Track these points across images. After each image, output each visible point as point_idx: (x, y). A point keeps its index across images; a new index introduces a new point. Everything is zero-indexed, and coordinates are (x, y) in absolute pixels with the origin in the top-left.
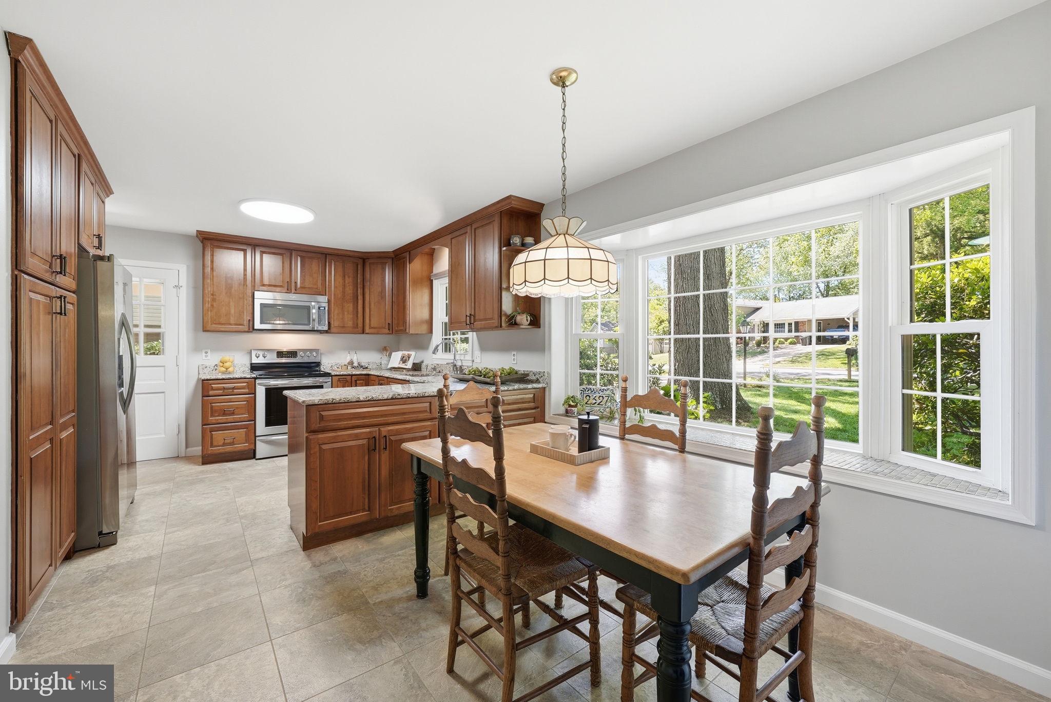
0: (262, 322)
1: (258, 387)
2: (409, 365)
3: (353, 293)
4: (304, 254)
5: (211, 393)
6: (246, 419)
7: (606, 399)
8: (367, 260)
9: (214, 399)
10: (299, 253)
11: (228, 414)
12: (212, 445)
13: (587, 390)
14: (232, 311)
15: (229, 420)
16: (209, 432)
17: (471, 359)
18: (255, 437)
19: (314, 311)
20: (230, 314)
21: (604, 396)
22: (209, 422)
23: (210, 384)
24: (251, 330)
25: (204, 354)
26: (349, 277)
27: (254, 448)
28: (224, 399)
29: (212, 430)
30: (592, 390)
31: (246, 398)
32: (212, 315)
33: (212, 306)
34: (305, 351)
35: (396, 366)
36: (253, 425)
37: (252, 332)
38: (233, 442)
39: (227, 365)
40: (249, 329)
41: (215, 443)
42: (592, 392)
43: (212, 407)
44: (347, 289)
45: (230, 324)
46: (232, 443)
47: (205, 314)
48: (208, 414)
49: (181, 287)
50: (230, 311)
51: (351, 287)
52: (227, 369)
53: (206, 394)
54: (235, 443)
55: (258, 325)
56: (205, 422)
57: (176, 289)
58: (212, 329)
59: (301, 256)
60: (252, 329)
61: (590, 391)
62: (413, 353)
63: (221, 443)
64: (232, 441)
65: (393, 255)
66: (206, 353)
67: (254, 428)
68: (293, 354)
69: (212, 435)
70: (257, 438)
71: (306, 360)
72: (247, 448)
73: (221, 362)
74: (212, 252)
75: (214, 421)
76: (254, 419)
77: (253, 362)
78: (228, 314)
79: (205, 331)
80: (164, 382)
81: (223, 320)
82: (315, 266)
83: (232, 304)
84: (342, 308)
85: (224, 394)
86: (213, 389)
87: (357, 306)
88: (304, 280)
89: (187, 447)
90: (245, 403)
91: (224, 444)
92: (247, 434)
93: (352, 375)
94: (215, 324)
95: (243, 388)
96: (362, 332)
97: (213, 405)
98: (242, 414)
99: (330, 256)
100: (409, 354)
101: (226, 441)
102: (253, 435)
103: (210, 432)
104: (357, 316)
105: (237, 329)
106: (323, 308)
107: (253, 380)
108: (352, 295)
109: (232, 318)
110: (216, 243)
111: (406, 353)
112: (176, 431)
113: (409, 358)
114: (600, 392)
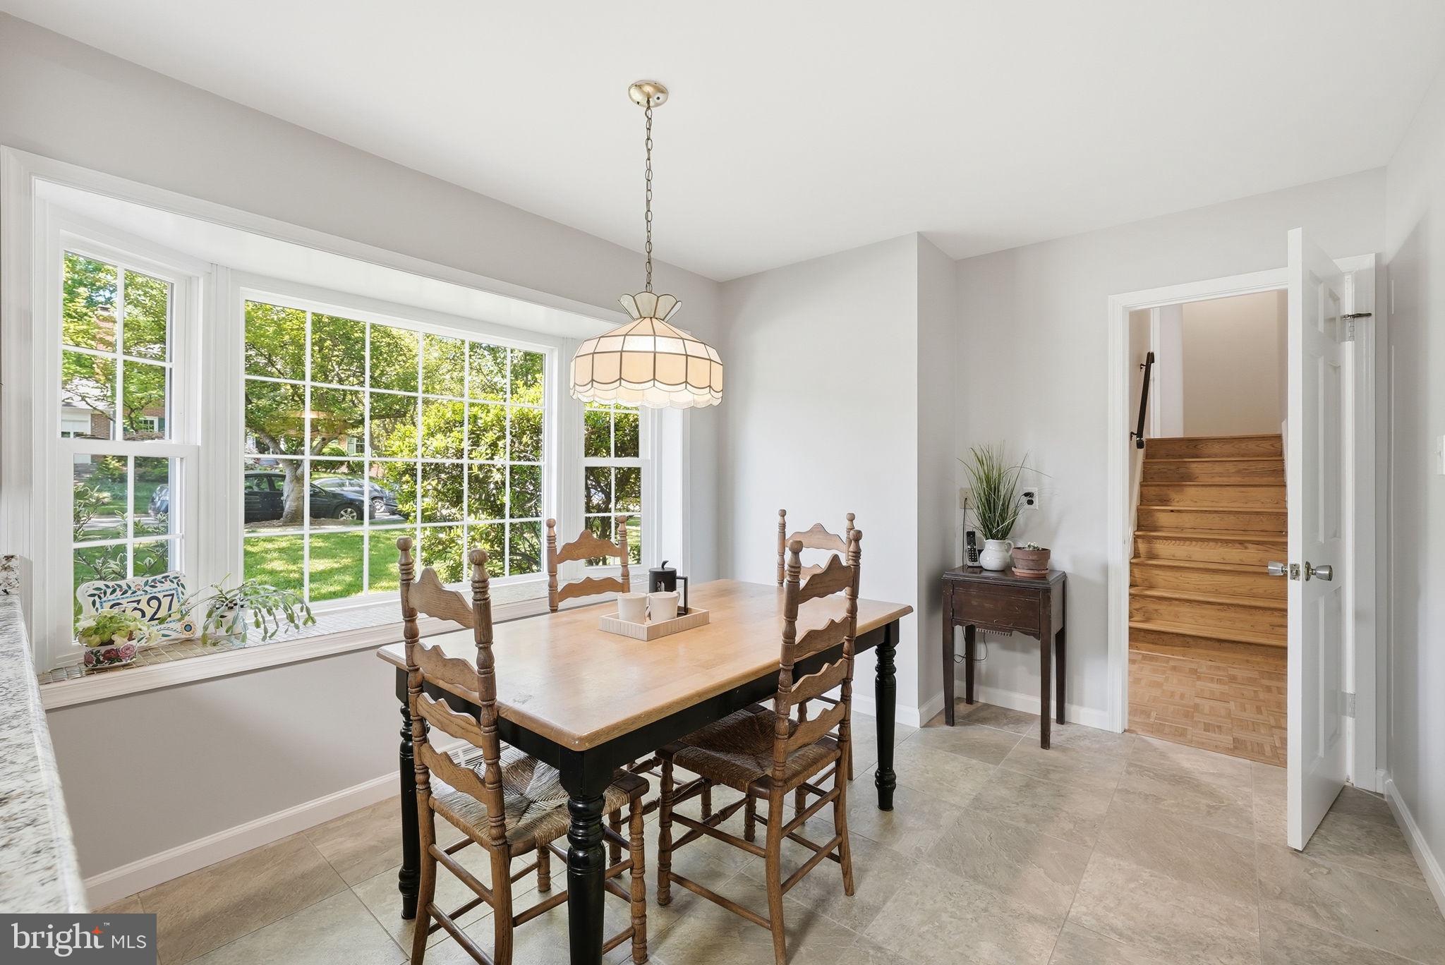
7: (166, 602)
13: (109, 591)
21: (160, 596)
30: (125, 587)
42: (126, 592)
61: (118, 593)
114: (147, 588)
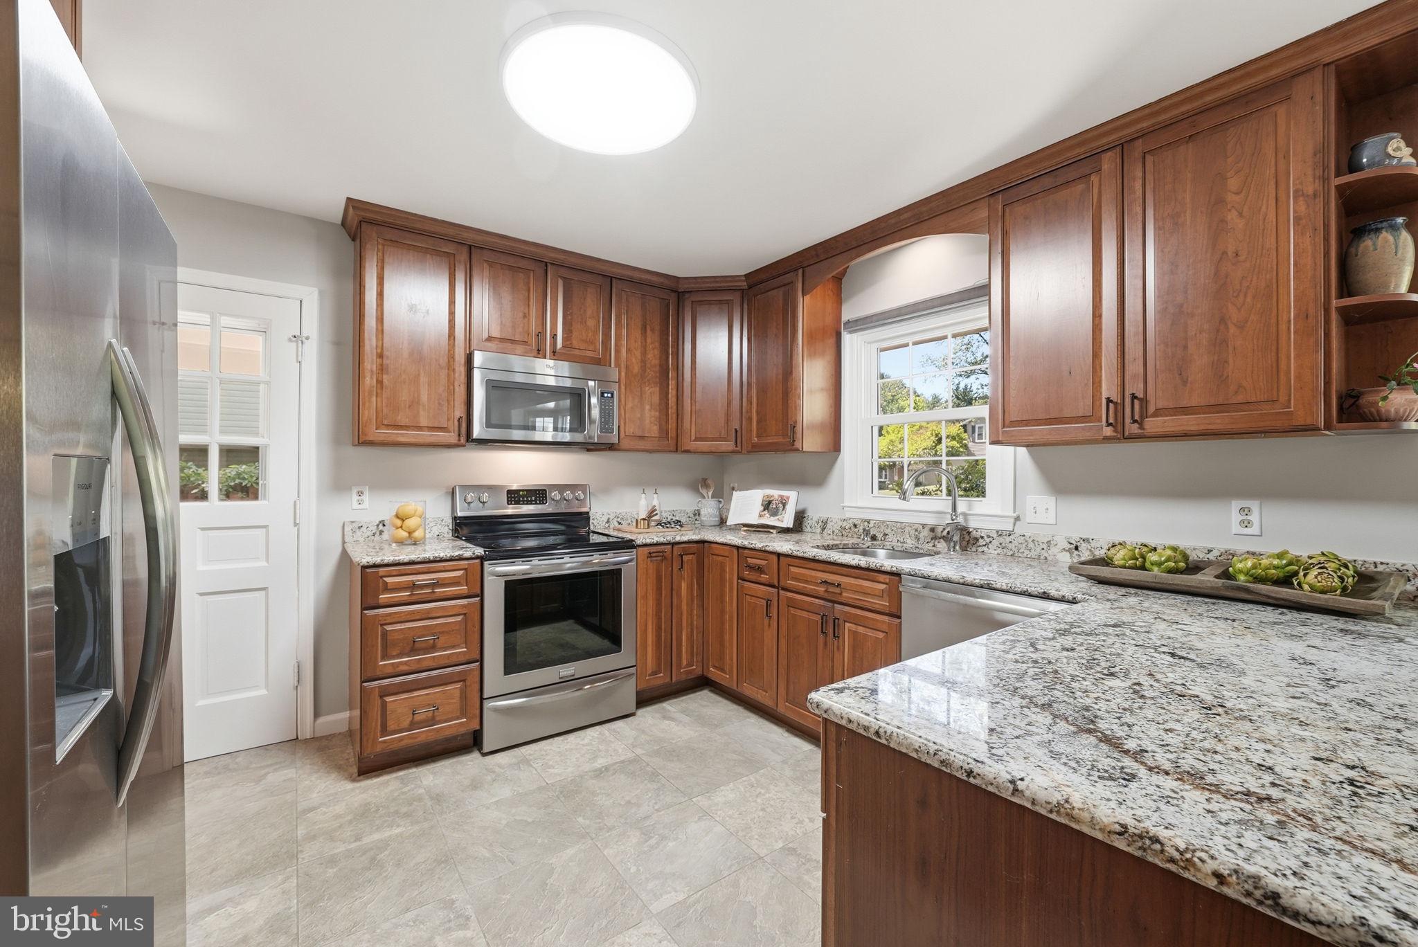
0: (489, 424)
1: (488, 579)
2: (787, 520)
3: (661, 366)
4: (569, 275)
5: (384, 597)
6: (462, 659)
8: (687, 295)
9: (390, 614)
10: (563, 272)
11: (420, 650)
12: (384, 732)
14: (424, 397)
15: (425, 665)
16: (377, 698)
17: (1011, 513)
18: (482, 699)
19: (594, 400)
20: (418, 403)
22: (379, 673)
23: (382, 577)
24: (463, 440)
25: (355, 497)
26: (653, 330)
27: (478, 728)
28: (413, 612)
29: (385, 692)
31: (463, 606)
32: (379, 404)
33: (380, 382)
34: (561, 488)
35: (755, 520)
36: (477, 673)
37: (464, 446)
38: (433, 717)
39: (411, 523)
40: (459, 440)
41: (391, 725)
43: (385, 634)
44: (650, 356)
45: (420, 428)
46: (432, 721)
47: (364, 404)
48: (377, 650)
49: (307, 338)
50: (419, 396)
51: (657, 352)
52: (410, 533)
53: (371, 602)
54: (438, 719)
55: (477, 432)
56: (369, 674)
57: (294, 345)
58: (381, 438)
59: (564, 279)
60: (468, 439)
62: (792, 495)
63: (406, 724)
64: (430, 714)
65: (744, 285)
66: (360, 494)
67: (478, 679)
68: (537, 495)
69: (384, 705)
70: (488, 705)
71: (563, 509)
72: (463, 730)
73: (397, 516)
74: (380, 254)
75: (390, 670)
76: (478, 657)
77: (460, 514)
78: (414, 403)
79: (362, 441)
80: (265, 564)
81: (402, 419)
82: (591, 303)
83: (423, 379)
84: (641, 395)
85: (414, 598)
86: (387, 589)
87: (667, 393)
88: (571, 331)
89: (317, 715)
90: (459, 618)
91: (413, 725)
92: (464, 696)
93: (673, 544)
94: (388, 426)
95: (455, 582)
96: (675, 449)
97: (389, 628)
98: (454, 647)
99: (619, 282)
100: (781, 497)
101: (417, 718)
102: (478, 695)
103: (381, 697)
104: (667, 415)
105: (432, 440)
106: (609, 395)
107: (478, 561)
108: (657, 369)
109: (422, 413)
110: (391, 234)
111: (775, 493)
112: (292, 680)
113: (784, 505)
